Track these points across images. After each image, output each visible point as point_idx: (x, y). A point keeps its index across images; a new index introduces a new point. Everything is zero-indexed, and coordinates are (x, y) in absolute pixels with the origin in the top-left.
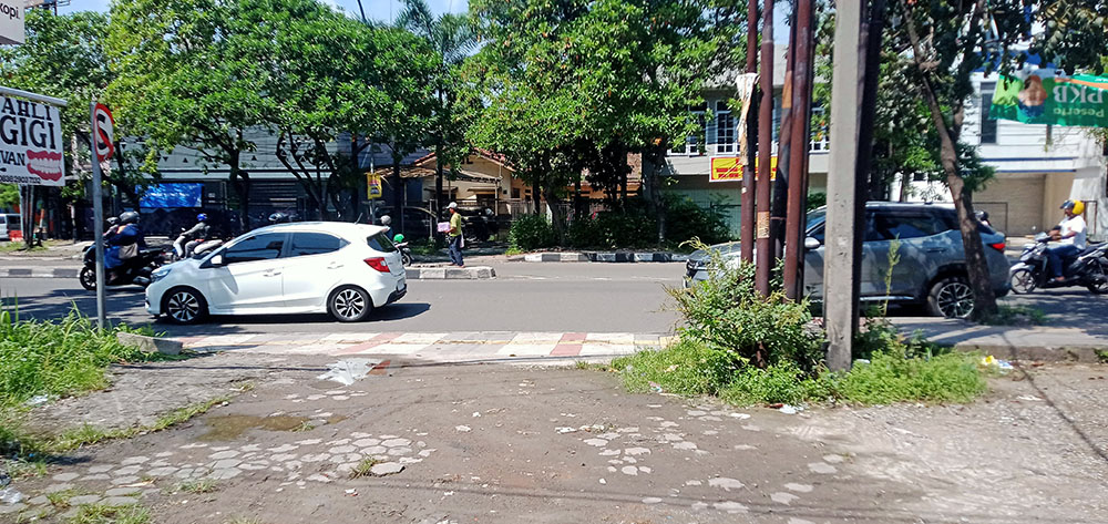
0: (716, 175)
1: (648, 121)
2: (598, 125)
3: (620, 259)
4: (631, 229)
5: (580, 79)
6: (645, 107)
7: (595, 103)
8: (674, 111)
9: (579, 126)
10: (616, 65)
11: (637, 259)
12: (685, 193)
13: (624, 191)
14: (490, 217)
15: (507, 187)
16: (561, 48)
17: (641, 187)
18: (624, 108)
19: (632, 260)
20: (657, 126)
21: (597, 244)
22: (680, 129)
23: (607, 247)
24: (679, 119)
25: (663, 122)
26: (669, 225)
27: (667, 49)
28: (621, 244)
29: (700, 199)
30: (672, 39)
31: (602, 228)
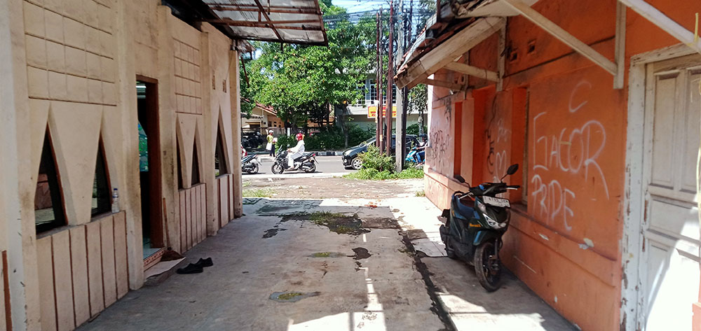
0: (371, 115)
1: (341, 94)
2: (319, 95)
3: (329, 154)
4: (332, 141)
5: (311, 75)
6: (338, 87)
7: (317, 85)
8: (352, 88)
9: (311, 95)
10: (326, 69)
11: (336, 154)
12: (356, 123)
13: (328, 122)
14: (259, 136)
15: (266, 120)
16: (301, 60)
17: (335, 121)
18: (330, 87)
19: (334, 155)
20: (344, 95)
21: (317, 148)
22: (354, 97)
23: (321, 150)
24: (354, 92)
25: (347, 93)
26: (350, 139)
27: (348, 61)
28: (328, 148)
29: (363, 127)
30: (350, 57)
31: (319, 140)
